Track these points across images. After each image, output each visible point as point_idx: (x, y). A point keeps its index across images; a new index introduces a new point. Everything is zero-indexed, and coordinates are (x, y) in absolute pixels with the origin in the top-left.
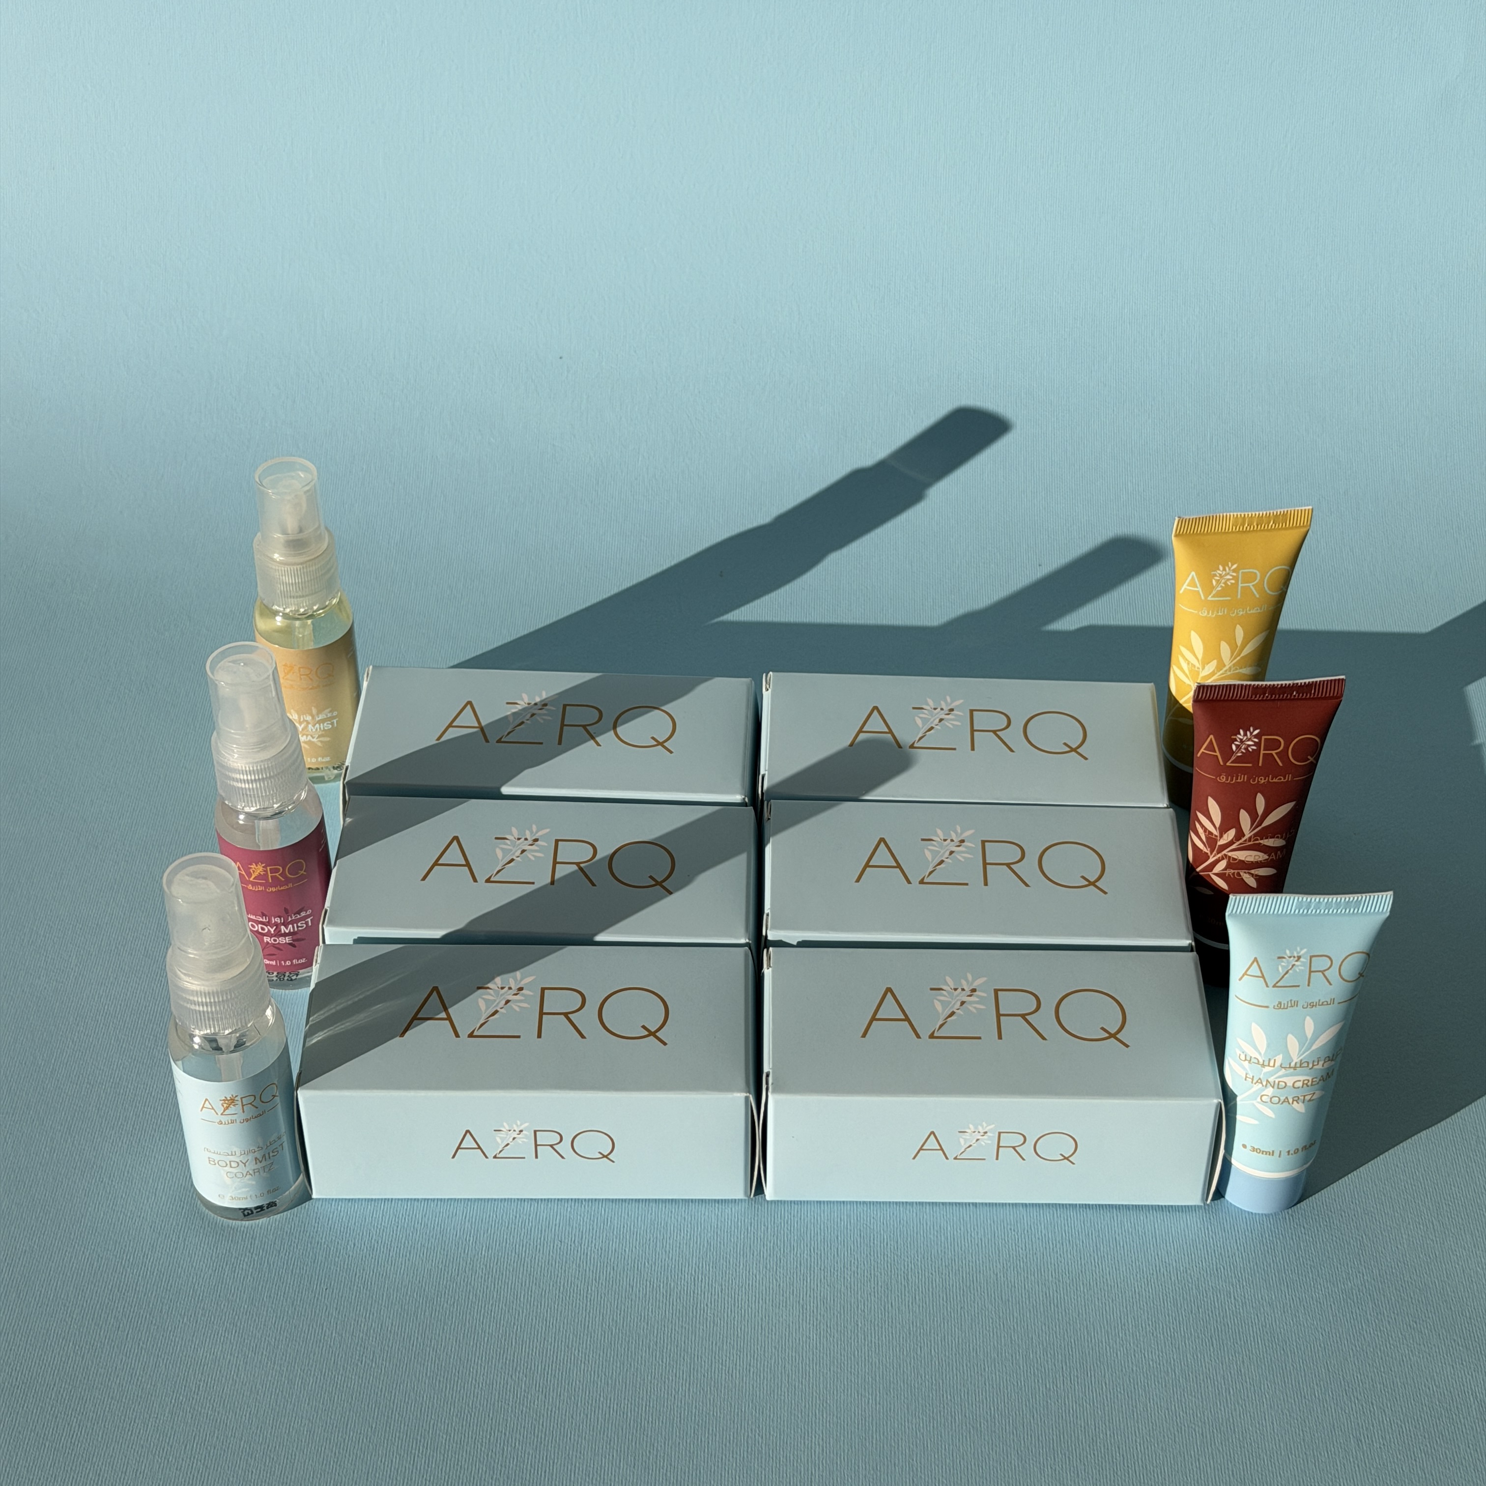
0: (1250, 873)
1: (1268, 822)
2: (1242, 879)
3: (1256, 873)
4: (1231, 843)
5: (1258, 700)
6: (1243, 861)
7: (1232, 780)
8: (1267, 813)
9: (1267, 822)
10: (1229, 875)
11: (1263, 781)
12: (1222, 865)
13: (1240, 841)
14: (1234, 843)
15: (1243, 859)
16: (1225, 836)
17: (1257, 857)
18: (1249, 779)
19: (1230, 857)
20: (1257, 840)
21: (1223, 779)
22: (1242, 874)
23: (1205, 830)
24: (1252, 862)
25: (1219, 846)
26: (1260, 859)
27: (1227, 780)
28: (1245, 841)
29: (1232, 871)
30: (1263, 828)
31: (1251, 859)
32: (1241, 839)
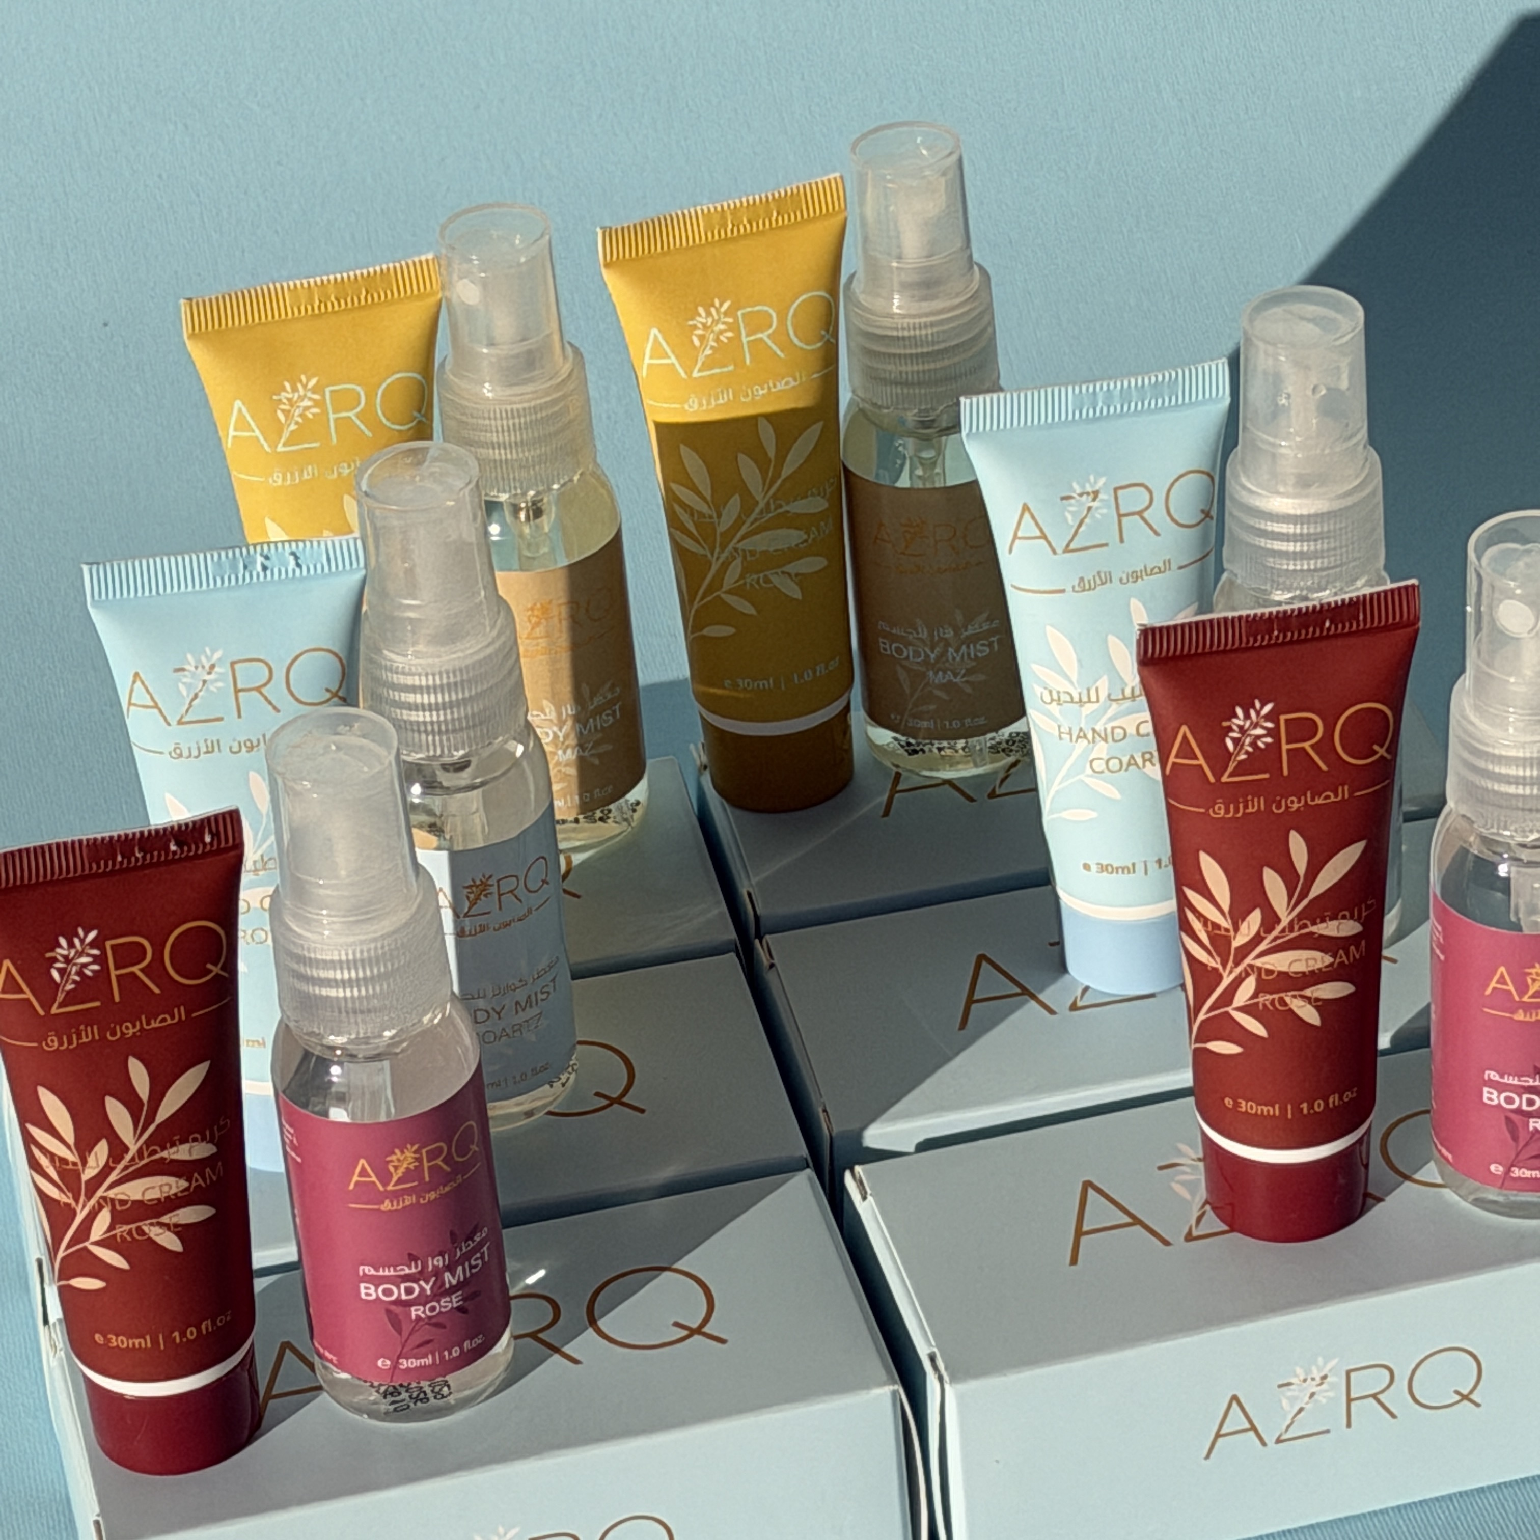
0: (1302, 997)
1: (1321, 885)
2: (1291, 1010)
3: (1316, 995)
4: (1257, 940)
5: (1261, 647)
6: (1286, 974)
7: (1237, 810)
8: (1314, 869)
9: (1317, 889)
10: (1265, 1005)
11: (1296, 806)
12: (1249, 987)
13: (1275, 933)
14: (1263, 939)
15: (1284, 969)
16: (1244, 927)
17: (1311, 963)
18: (1268, 806)
19: (1259, 969)
20: (1305, 926)
21: (1219, 811)
22: (1288, 1000)
23: (1205, 921)
24: (1304, 973)
25: (1237, 949)
26: (1319, 965)
27: (1227, 811)
28: (1283, 931)
29: (1270, 997)
30: (1311, 902)
31: (1300, 967)
32: (1273, 929)
